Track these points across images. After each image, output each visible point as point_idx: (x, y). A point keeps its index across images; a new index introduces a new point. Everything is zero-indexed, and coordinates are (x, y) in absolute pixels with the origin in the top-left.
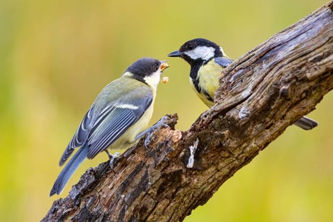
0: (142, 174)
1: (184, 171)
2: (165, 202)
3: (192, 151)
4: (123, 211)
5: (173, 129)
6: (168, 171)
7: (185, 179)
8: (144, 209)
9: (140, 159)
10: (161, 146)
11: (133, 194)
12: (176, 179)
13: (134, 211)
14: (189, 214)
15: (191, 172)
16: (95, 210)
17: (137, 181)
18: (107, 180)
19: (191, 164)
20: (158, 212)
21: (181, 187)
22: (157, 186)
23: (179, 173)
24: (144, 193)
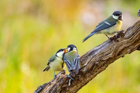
0: (55, 87)
1: (67, 87)
3: (70, 81)
5: (64, 74)
6: (63, 86)
7: (68, 89)
9: (55, 83)
10: (61, 79)
12: (65, 89)
15: (69, 87)
17: (54, 89)
18: (45, 89)
19: (69, 85)
21: (66, 91)
22: (60, 91)
23: (66, 87)
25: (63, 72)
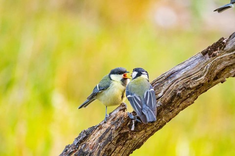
0: (109, 133)
1: (130, 132)
2: (120, 147)
3: (133, 122)
4: (100, 151)
5: (124, 111)
6: (122, 132)
7: (130, 136)
8: (110, 150)
9: (108, 126)
10: (119, 120)
11: (104, 143)
12: (126, 136)
13: (105, 151)
14: (132, 153)
15: (132, 133)
16: (86, 150)
17: (107, 137)
18: (92, 136)
19: (133, 129)
20: (117, 152)
21: (128, 140)
22: (116, 139)
23: (126, 133)
24: (110, 142)
25: (122, 108)
